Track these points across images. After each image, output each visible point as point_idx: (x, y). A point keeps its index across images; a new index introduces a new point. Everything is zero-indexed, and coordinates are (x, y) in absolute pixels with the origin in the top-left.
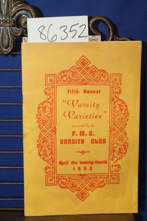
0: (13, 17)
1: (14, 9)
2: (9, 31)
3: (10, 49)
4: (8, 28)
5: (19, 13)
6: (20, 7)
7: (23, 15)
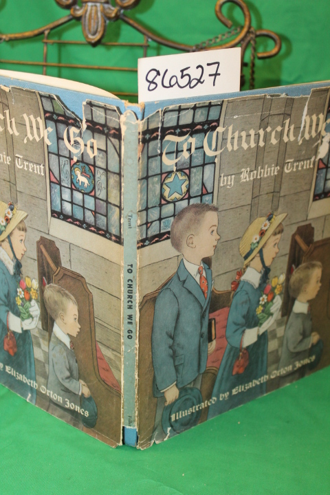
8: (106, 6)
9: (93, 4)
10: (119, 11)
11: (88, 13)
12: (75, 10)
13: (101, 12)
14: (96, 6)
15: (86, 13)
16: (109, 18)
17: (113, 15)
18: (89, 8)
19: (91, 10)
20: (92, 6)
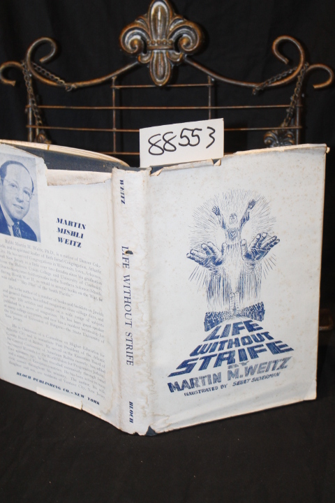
0: (171, 37)
1: (172, 27)
2: (165, 55)
3: (166, 80)
4: (164, 51)
5: (179, 31)
6: (181, 23)
7: (185, 35)
8: (171, 52)
9: (159, 51)
10: (184, 55)
11: (155, 59)
12: (142, 57)
13: (167, 58)
14: (162, 53)
15: (153, 60)
16: (175, 63)
17: (178, 60)
18: (155, 55)
19: (157, 57)
20: (158, 53)
